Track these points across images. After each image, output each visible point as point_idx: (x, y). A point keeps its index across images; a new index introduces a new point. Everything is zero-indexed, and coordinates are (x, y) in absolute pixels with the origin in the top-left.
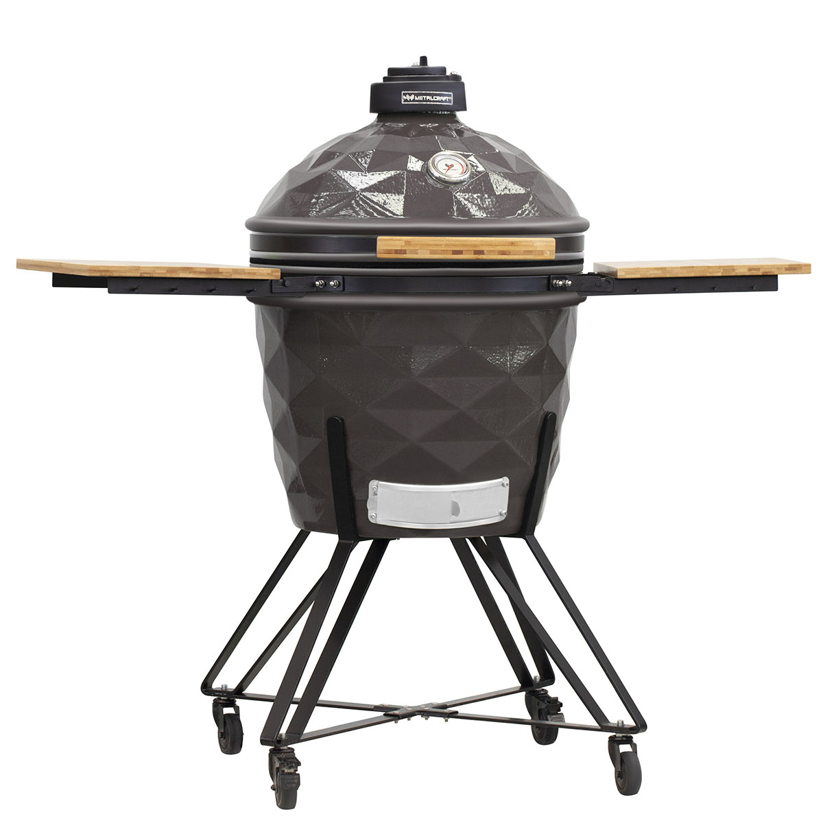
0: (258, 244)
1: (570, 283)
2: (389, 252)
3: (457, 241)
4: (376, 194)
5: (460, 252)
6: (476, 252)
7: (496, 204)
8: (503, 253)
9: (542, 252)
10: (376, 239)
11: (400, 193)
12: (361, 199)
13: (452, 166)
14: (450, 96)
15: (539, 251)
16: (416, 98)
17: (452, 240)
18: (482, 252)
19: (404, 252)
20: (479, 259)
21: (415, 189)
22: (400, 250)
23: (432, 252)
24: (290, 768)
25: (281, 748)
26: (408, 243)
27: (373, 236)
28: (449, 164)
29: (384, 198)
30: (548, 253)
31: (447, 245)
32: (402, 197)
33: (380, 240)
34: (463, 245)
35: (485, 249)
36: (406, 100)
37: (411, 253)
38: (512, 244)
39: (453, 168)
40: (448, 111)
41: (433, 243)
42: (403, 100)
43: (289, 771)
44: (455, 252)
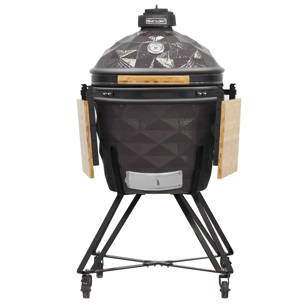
0: (94, 79)
1: (206, 94)
2: (122, 81)
3: (146, 77)
4: (126, 59)
5: (148, 82)
6: (155, 82)
7: (173, 62)
8: (166, 82)
9: (183, 82)
10: (117, 77)
11: (135, 58)
12: (121, 61)
13: (157, 48)
14: (165, 20)
15: (182, 81)
16: (151, 21)
17: (145, 77)
18: (157, 82)
19: (127, 81)
20: (156, 84)
21: (141, 57)
22: (126, 81)
23: (137, 82)
24: (86, 282)
25: (86, 275)
26: (128, 78)
27: (117, 76)
28: (156, 47)
29: (129, 61)
30: (186, 82)
31: (143, 79)
32: (135, 60)
33: (119, 77)
34: (149, 79)
35: (158, 80)
36: (147, 22)
37: (129, 82)
38: (170, 78)
39: (157, 49)
40: (167, 26)
41: (137, 78)
42: (146, 22)
43: (85, 284)
44: (146, 82)
